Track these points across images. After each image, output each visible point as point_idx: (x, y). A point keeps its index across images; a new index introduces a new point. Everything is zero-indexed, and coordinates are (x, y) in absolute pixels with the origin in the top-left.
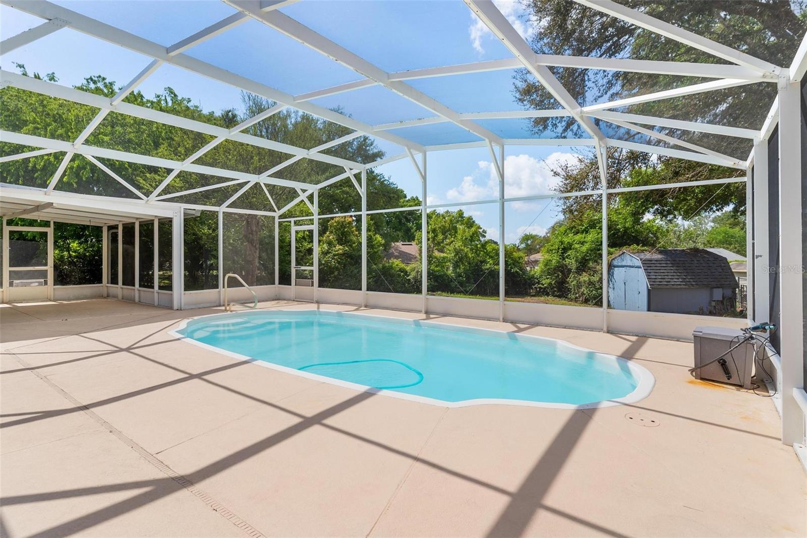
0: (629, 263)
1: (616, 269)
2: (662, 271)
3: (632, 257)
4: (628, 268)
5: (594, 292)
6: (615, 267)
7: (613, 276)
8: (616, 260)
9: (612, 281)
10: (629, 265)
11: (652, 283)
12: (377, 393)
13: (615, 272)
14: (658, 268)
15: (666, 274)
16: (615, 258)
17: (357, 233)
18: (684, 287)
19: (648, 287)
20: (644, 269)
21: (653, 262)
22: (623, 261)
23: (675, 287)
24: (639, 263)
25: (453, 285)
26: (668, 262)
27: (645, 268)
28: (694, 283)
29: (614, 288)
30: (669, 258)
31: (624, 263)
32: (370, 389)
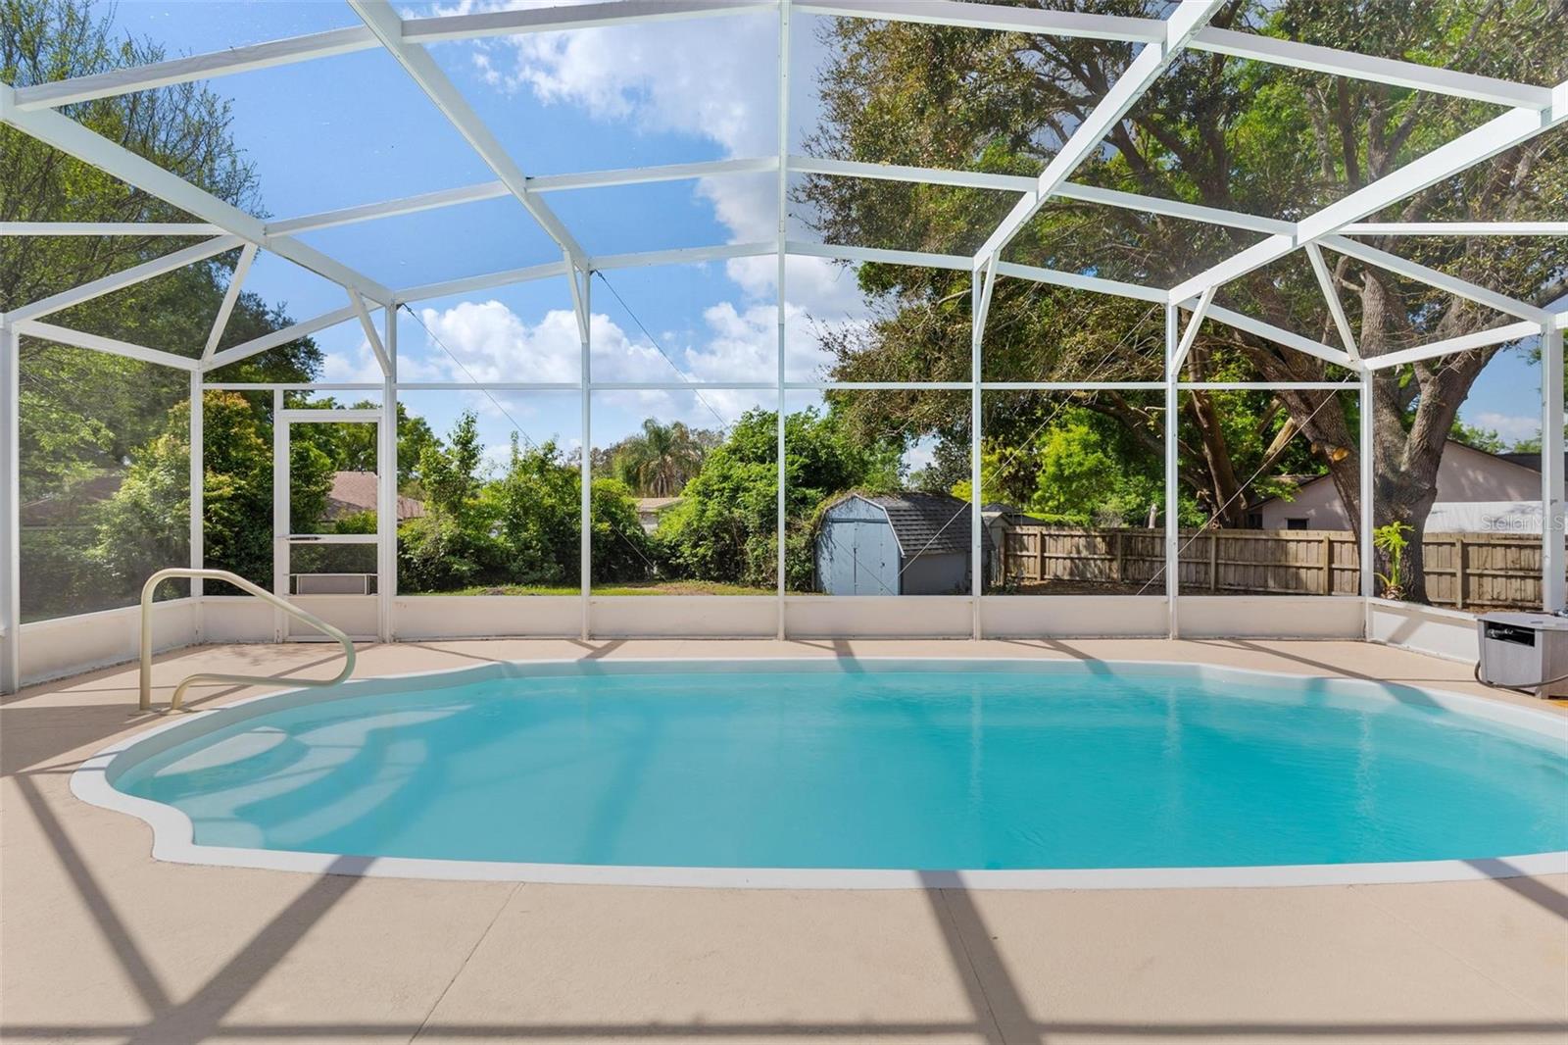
0: (864, 515)
1: (836, 525)
2: (914, 527)
3: (870, 504)
4: (861, 524)
5: (797, 568)
6: (833, 522)
7: (830, 537)
8: (836, 509)
9: (827, 547)
10: (862, 518)
11: (906, 548)
12: (365, 873)
13: (833, 531)
14: (909, 523)
15: (919, 532)
16: (836, 506)
17: (260, 441)
18: (940, 551)
19: (901, 554)
20: (894, 525)
21: (902, 513)
22: (851, 511)
23: (933, 552)
24: (885, 515)
25: (514, 566)
26: (918, 513)
27: (895, 523)
28: (951, 546)
29: (832, 559)
30: (918, 507)
31: (852, 516)
32: (335, 864)
